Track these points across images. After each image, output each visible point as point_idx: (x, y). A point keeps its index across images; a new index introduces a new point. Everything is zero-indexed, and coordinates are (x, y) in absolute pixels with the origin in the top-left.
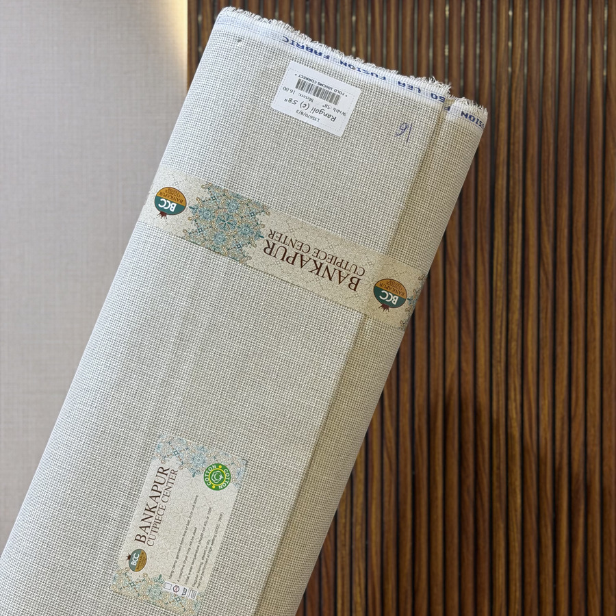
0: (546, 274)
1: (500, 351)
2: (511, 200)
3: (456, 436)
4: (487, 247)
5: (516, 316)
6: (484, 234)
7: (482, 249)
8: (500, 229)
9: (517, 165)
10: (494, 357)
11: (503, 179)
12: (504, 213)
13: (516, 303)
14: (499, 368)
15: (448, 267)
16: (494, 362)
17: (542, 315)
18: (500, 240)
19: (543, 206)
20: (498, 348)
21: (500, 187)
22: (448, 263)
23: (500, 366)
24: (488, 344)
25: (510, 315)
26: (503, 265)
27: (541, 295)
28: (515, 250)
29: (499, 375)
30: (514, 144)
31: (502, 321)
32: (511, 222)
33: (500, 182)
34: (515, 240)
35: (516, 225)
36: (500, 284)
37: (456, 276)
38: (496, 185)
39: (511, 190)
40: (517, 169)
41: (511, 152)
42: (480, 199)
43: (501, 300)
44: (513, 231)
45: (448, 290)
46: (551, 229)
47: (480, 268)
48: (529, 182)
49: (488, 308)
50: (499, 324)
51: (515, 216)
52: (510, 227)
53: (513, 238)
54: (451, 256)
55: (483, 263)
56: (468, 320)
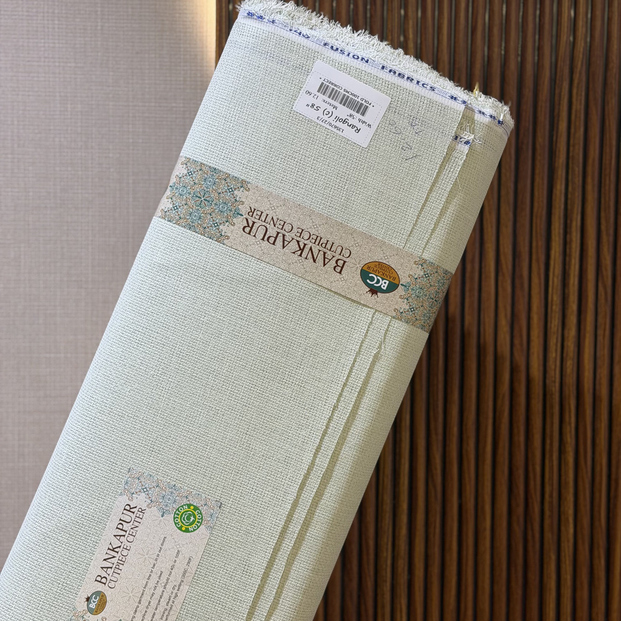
0: (605, 287)
1: (555, 370)
2: (569, 207)
3: (506, 462)
4: (542, 258)
5: (572, 333)
6: (540, 243)
7: (538, 261)
8: (557, 239)
9: (577, 169)
10: (548, 376)
11: (561, 184)
12: (562, 221)
13: (572, 319)
14: (553, 389)
15: (500, 278)
17: (600, 332)
18: (557, 250)
19: (603, 214)
20: (553, 367)
21: (558, 193)
22: (500, 274)
23: (555, 387)
24: (541, 362)
25: (566, 332)
26: (560, 277)
27: (599, 310)
28: (573, 261)
30: (574, 146)
31: (557, 339)
32: (568, 230)
33: (558, 187)
34: (573, 250)
35: (574, 234)
36: (555, 298)
37: (509, 289)
38: (554, 191)
39: (569, 196)
40: (577, 172)
41: (571, 154)
42: (536, 205)
43: (557, 315)
44: (571, 240)
45: (501, 304)
46: (611, 239)
47: (535, 280)
48: (589, 187)
49: (542, 323)
50: (555, 341)
51: (574, 224)
52: (568, 236)
53: (570, 248)
54: (504, 266)
55: (539, 274)
56: (521, 336)
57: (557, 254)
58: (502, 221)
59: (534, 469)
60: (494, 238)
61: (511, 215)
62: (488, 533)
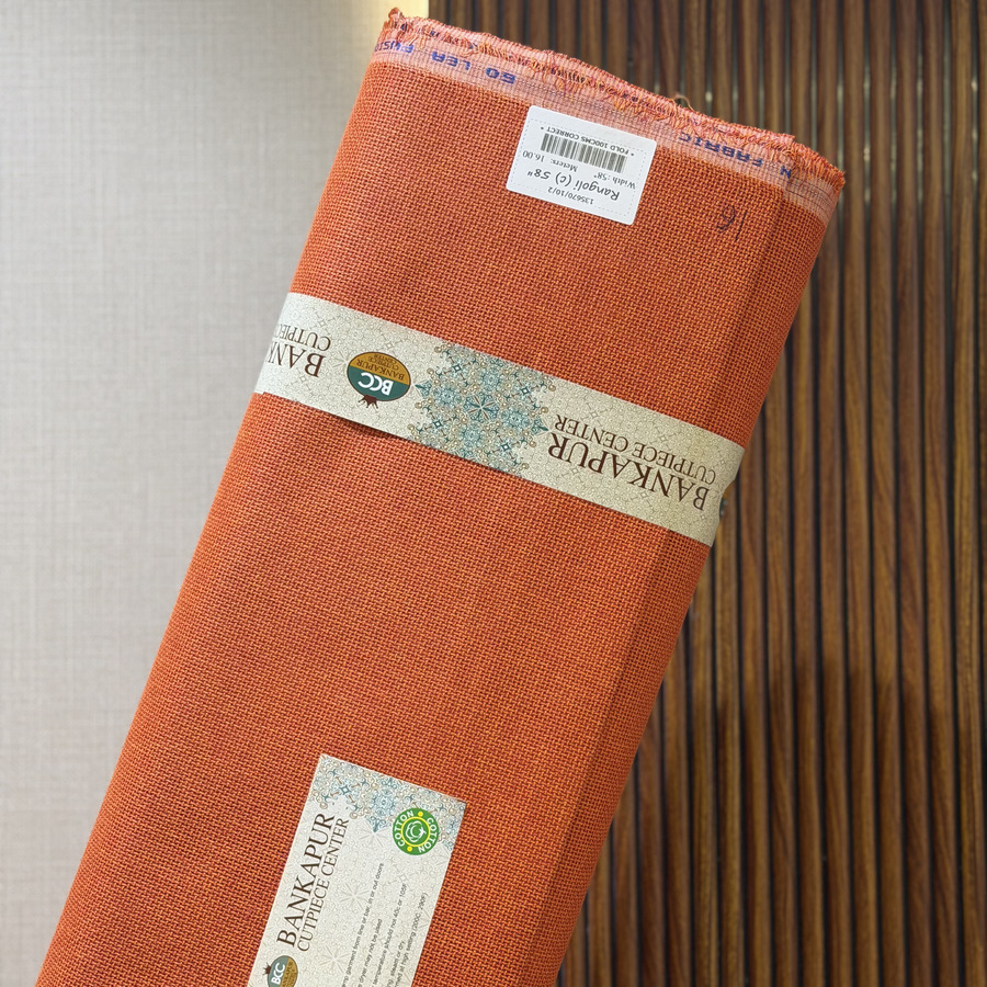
1: (970, 647)
3: (898, 795)
4: (942, 469)
6: (937, 448)
7: (935, 473)
8: (964, 439)
10: (959, 655)
11: (967, 354)
12: (971, 411)
14: (969, 676)
15: (876, 504)
16: (960, 666)
18: (965, 457)
20: (967, 642)
21: (963, 368)
22: (876, 497)
23: (971, 673)
24: (948, 635)
26: (972, 500)
29: (970, 689)
31: (971, 596)
32: (982, 426)
33: (963, 359)
36: (966, 533)
37: (890, 518)
38: (957, 365)
41: (981, 308)
42: (928, 388)
43: (970, 560)
45: (878, 544)
47: (931, 505)
49: (946, 573)
50: (968, 600)
52: (982, 436)
54: (881, 485)
55: (938, 496)
56: (913, 594)
57: (966, 464)
58: (876, 415)
59: (943, 807)
60: (863, 441)
61: (889, 405)
62: (871, 910)
